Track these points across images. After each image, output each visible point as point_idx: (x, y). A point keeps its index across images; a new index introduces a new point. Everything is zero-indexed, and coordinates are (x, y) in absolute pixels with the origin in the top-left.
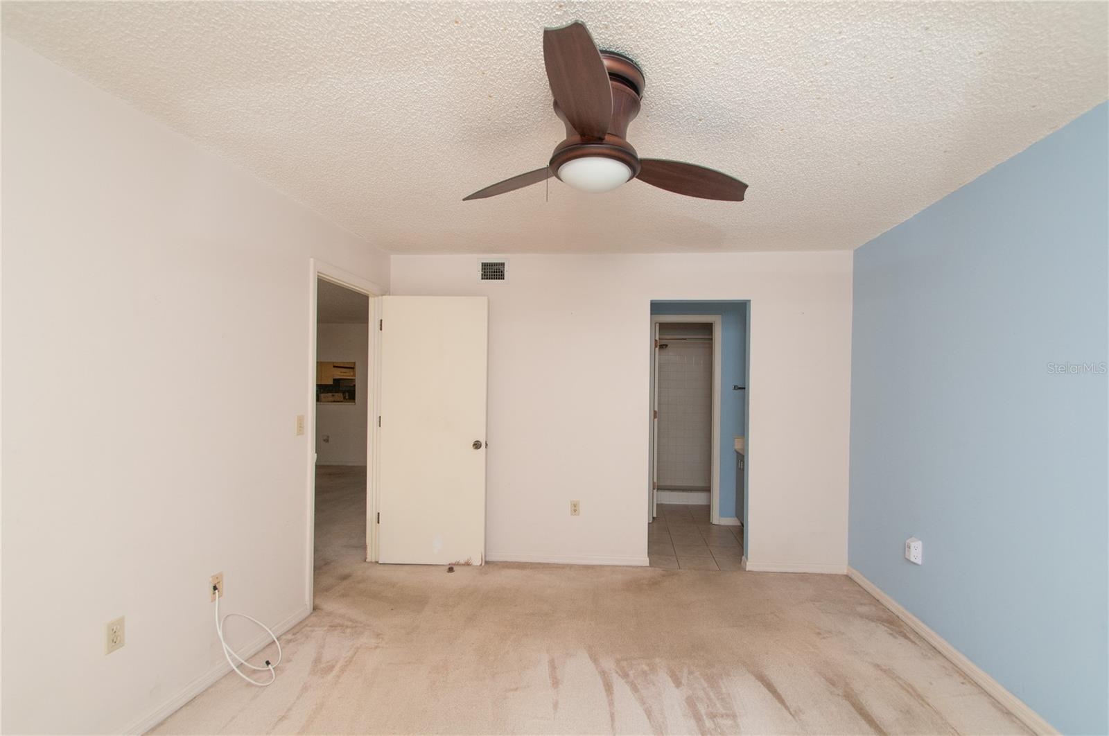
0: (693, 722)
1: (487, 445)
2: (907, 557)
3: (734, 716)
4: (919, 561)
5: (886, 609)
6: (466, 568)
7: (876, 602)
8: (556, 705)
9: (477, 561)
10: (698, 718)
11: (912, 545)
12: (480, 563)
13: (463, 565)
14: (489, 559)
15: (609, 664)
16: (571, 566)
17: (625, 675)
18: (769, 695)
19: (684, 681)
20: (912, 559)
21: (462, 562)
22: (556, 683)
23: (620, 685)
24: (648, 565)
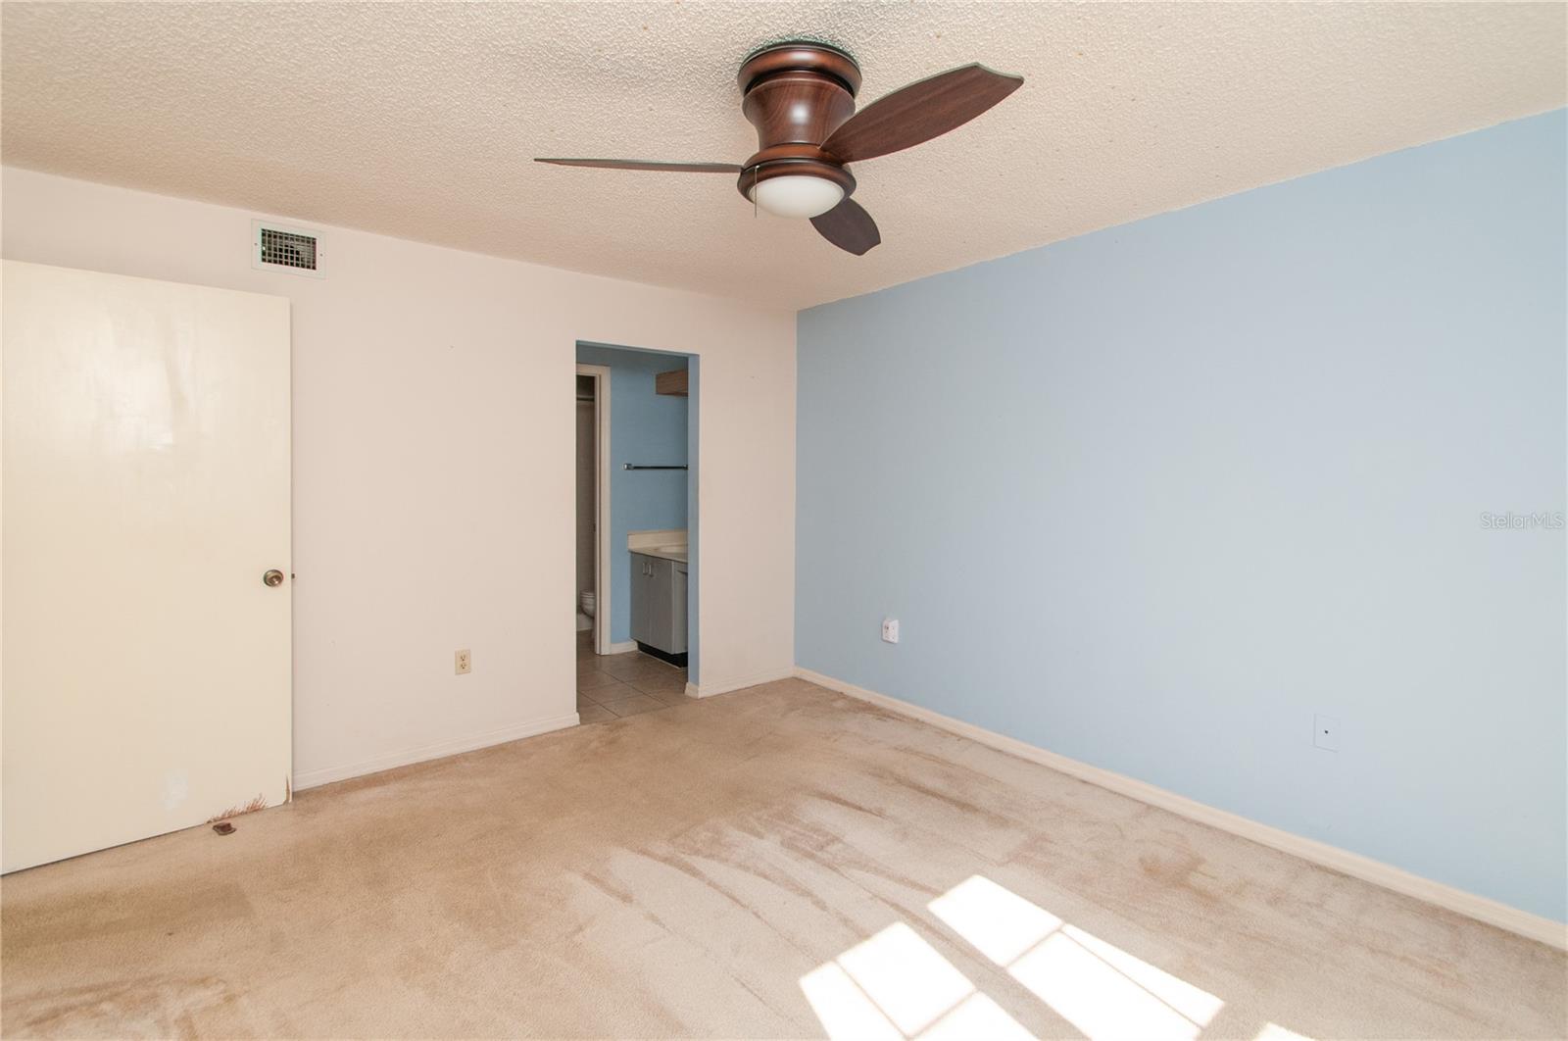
0: (810, 862)
1: (293, 576)
2: (884, 638)
3: (836, 839)
4: (896, 641)
5: (855, 700)
6: (254, 816)
7: (841, 695)
8: (654, 919)
9: (275, 797)
10: (812, 856)
11: (891, 625)
12: (284, 799)
13: (242, 813)
14: (300, 787)
15: (662, 848)
16: (465, 757)
17: (697, 852)
18: (845, 808)
19: (763, 830)
20: (891, 639)
21: (241, 808)
22: (626, 898)
23: (700, 863)
24: (579, 723)
